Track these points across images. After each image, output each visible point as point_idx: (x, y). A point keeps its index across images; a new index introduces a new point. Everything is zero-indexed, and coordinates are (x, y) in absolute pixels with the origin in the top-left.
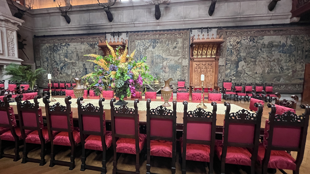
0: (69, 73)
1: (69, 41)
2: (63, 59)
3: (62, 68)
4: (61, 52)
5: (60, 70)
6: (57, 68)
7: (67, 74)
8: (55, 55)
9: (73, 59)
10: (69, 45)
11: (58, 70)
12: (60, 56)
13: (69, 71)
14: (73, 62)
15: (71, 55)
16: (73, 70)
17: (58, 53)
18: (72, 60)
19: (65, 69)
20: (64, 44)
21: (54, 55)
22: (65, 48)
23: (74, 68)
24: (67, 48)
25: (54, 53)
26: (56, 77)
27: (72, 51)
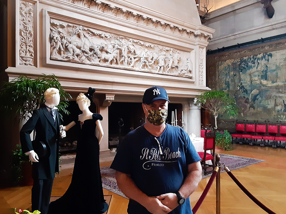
0: (269, 107)
1: (271, 49)
2: (258, 82)
3: (255, 98)
4: (254, 69)
5: (250, 101)
6: (244, 97)
7: (265, 109)
8: (242, 76)
9: (278, 80)
10: (271, 55)
11: (247, 102)
12: (251, 78)
13: (269, 103)
14: (278, 86)
15: (274, 73)
16: (277, 101)
17: (248, 72)
18: (276, 82)
19: (260, 99)
20: (260, 56)
21: (240, 77)
22: (263, 62)
23: (280, 97)
24: (266, 62)
25: (241, 73)
26: (242, 114)
27: (276, 66)
